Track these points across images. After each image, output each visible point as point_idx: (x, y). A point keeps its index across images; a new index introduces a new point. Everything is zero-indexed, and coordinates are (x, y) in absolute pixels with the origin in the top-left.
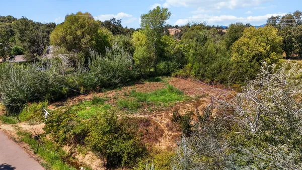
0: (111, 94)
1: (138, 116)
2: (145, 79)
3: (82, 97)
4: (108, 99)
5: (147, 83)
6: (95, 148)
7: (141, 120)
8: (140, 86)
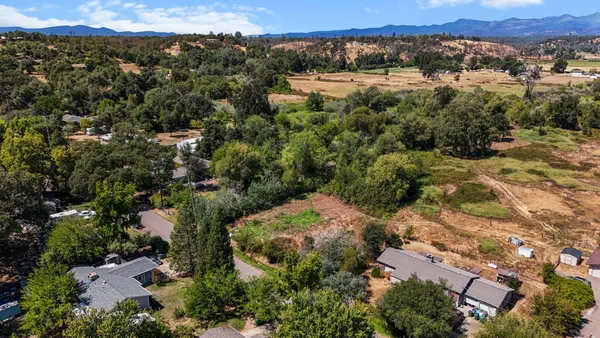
0: (265, 215)
1: (285, 236)
2: (292, 196)
3: (244, 218)
4: (263, 221)
5: (293, 201)
6: (266, 254)
7: (286, 239)
8: (288, 205)
